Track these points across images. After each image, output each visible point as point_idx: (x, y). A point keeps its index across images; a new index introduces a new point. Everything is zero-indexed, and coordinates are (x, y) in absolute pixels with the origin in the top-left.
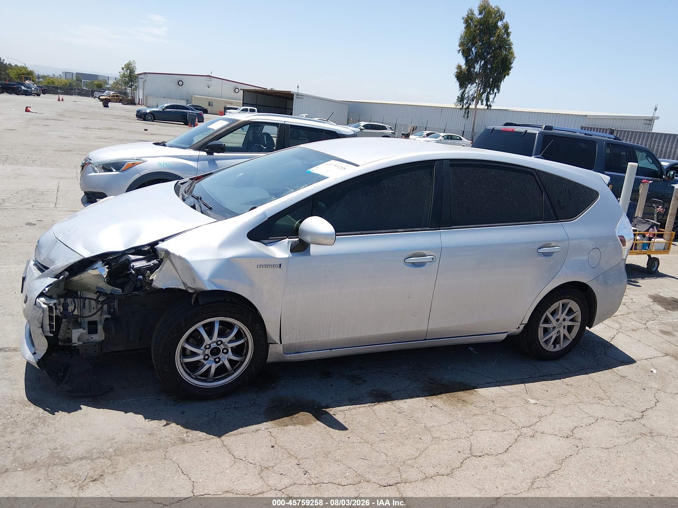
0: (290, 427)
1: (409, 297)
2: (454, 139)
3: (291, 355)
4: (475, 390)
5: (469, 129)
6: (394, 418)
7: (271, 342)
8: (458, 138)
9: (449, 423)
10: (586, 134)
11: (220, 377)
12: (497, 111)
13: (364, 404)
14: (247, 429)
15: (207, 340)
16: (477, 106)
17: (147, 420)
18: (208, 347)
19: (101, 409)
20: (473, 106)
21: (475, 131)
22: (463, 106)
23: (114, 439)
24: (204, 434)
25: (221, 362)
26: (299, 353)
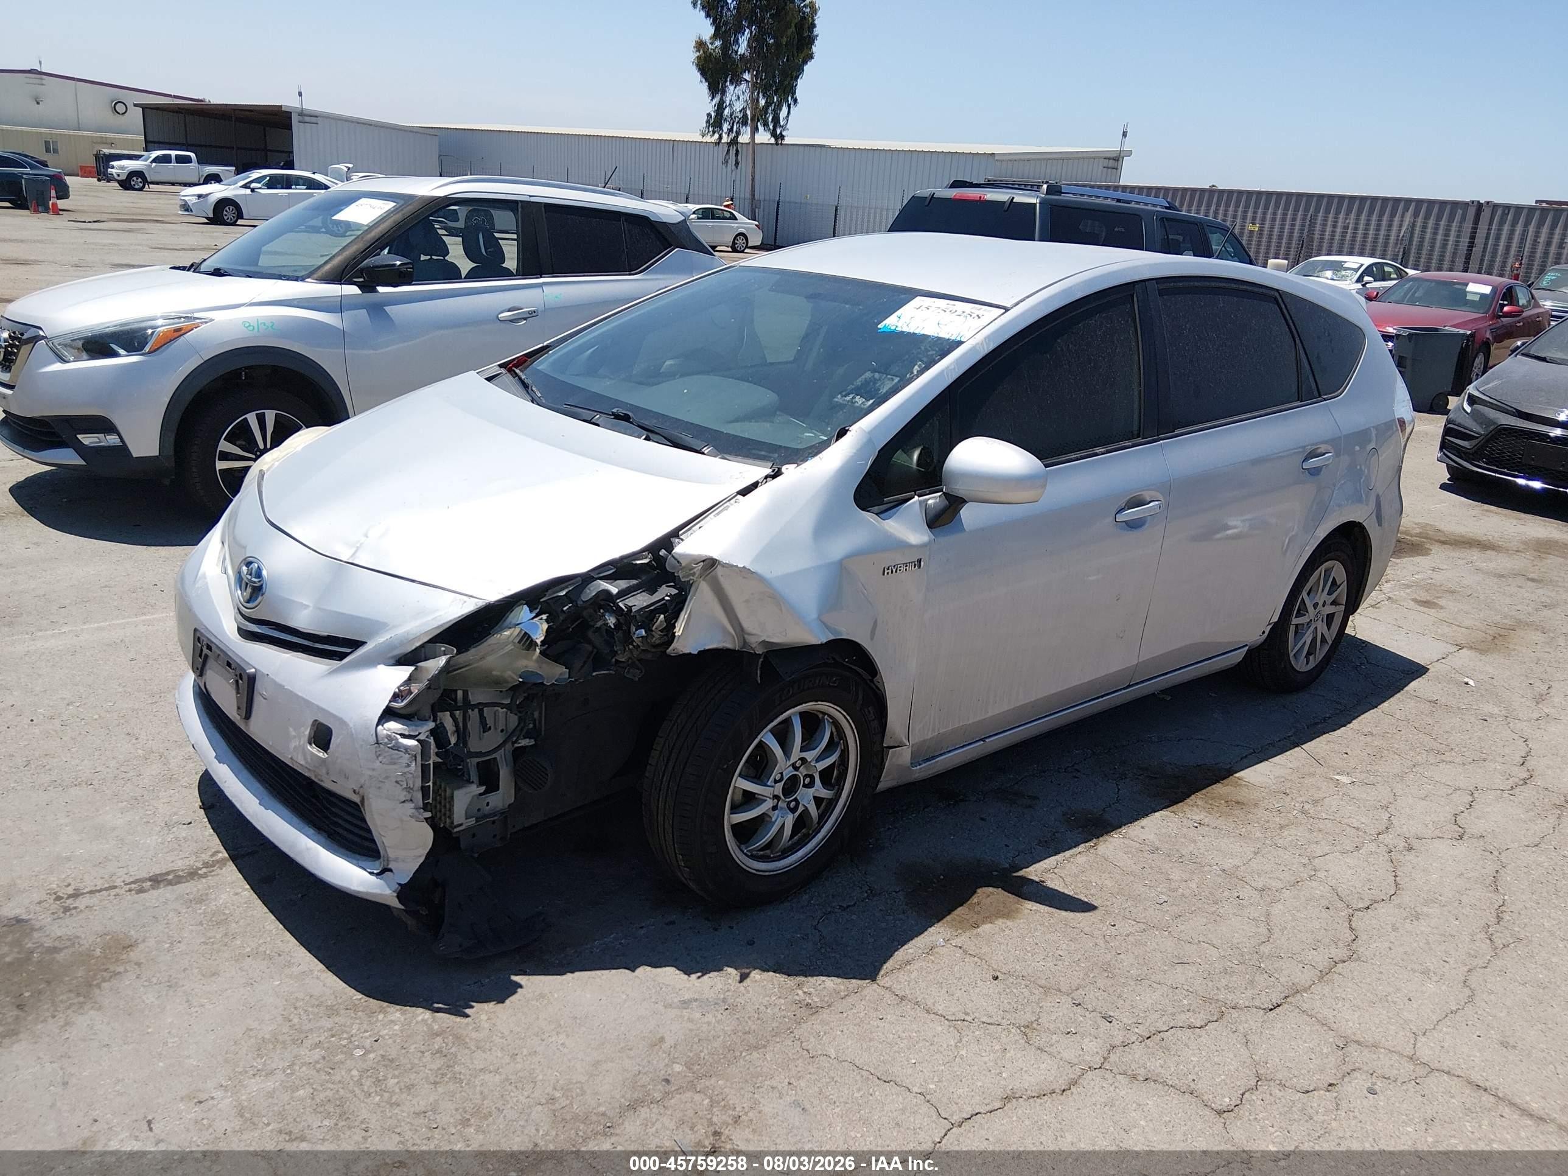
0: (986, 928)
1: (1119, 599)
2: (718, 218)
3: (921, 766)
4: (1237, 775)
5: (743, 191)
6: (1153, 865)
7: (892, 744)
8: (728, 215)
9: (1256, 854)
10: (1119, 201)
12: (802, 148)
14: (911, 951)
15: (780, 762)
16: (756, 136)
17: (694, 976)
18: (779, 777)
19: (569, 976)
20: (745, 136)
21: (757, 197)
22: (720, 137)
23: (662, 1039)
25: (801, 809)
26: (934, 758)
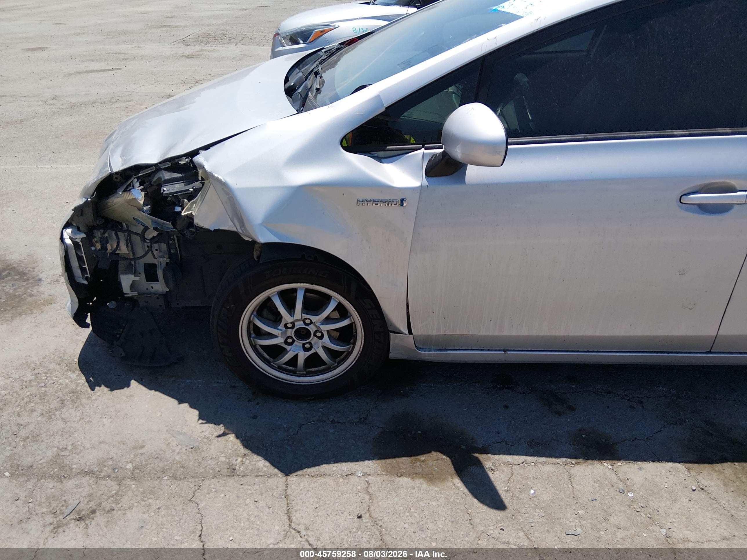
0: (405, 480)
1: (682, 274)
3: (430, 352)
6: (607, 502)
7: (393, 331)
11: (316, 369)
13: (555, 457)
14: (334, 469)
15: (286, 317)
17: (200, 421)
18: (290, 325)
23: (143, 447)
24: (267, 464)
25: (313, 351)
26: (446, 350)
